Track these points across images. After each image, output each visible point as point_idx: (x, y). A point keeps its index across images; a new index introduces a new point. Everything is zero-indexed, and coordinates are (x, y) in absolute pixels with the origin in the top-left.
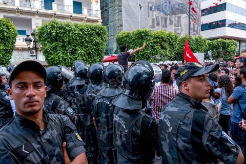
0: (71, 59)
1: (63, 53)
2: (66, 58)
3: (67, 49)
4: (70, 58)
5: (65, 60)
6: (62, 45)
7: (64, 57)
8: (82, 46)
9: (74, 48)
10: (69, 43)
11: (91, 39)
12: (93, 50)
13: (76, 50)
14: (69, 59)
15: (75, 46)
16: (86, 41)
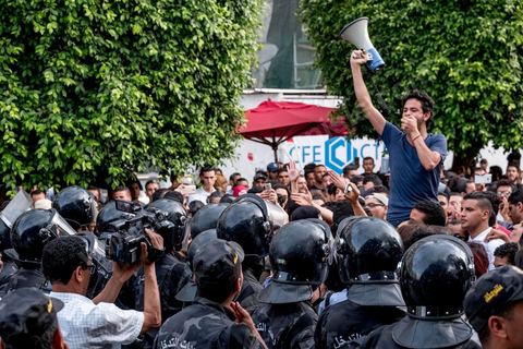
0: (67, 135)
1: (20, 103)
2: (40, 128)
3: (49, 76)
4: (60, 130)
5: (32, 140)
6: (20, 57)
7: (30, 125)
8: (126, 63)
9: (83, 70)
10: (58, 43)
11: (179, 20)
12: (190, 84)
13: (93, 84)
14: (58, 139)
15: (88, 61)
16: (150, 28)
